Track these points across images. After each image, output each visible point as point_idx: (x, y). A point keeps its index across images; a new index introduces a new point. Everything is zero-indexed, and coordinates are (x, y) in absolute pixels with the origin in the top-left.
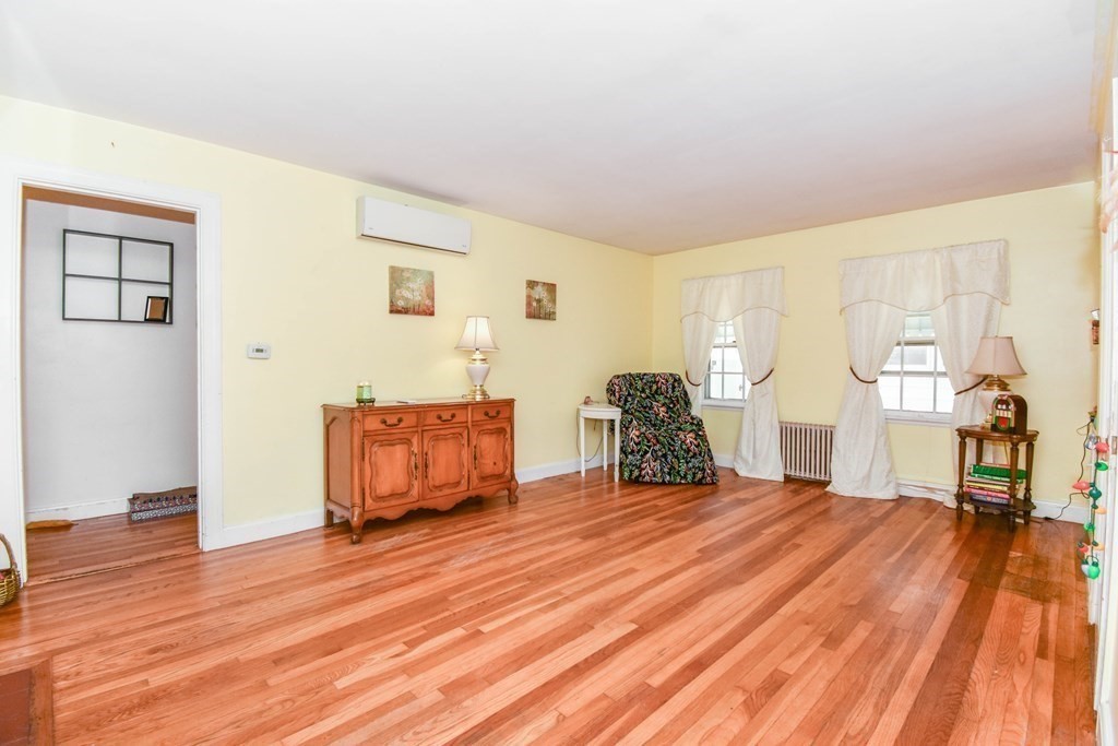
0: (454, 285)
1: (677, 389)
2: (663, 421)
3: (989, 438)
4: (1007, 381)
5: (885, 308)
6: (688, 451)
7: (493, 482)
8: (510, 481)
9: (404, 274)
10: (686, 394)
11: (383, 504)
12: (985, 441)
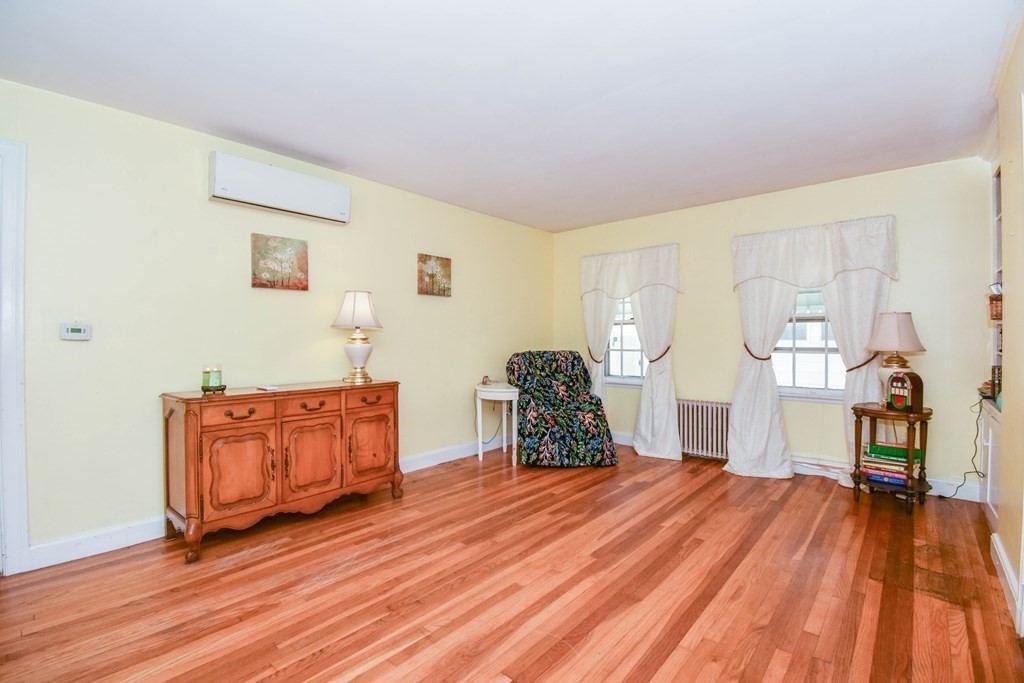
0: (328, 255)
1: (576, 368)
2: (563, 401)
3: (884, 416)
4: (906, 358)
5: (777, 285)
6: (587, 432)
7: (373, 476)
8: (393, 474)
9: (269, 243)
10: (586, 371)
11: (229, 513)
12: (878, 420)
